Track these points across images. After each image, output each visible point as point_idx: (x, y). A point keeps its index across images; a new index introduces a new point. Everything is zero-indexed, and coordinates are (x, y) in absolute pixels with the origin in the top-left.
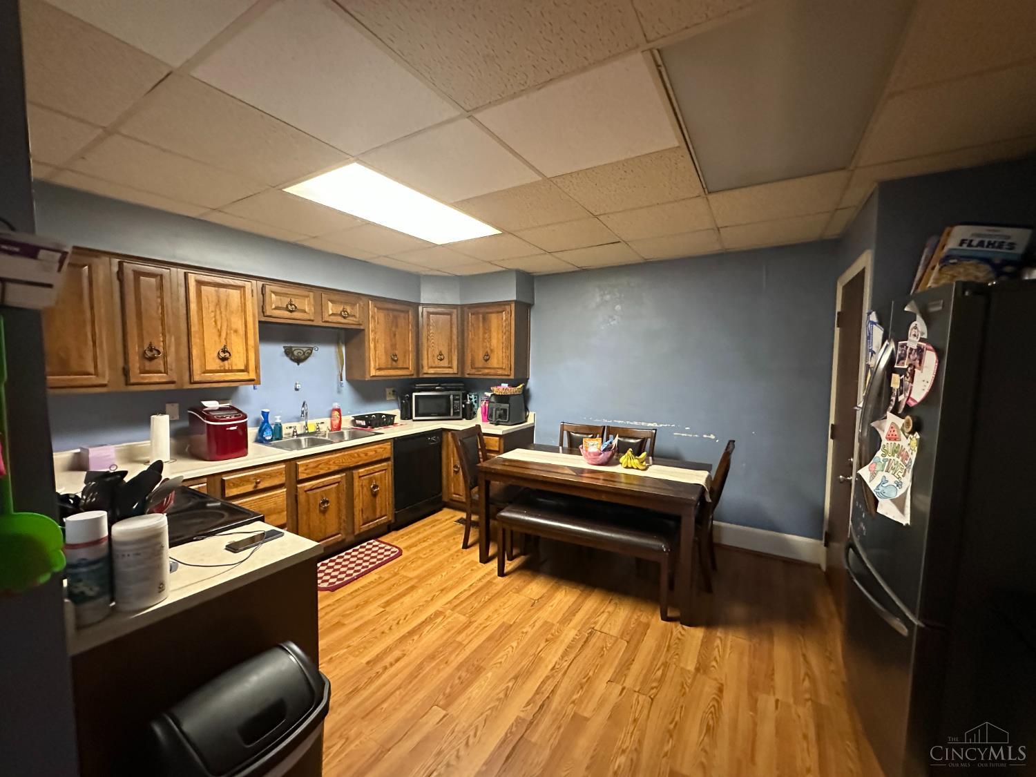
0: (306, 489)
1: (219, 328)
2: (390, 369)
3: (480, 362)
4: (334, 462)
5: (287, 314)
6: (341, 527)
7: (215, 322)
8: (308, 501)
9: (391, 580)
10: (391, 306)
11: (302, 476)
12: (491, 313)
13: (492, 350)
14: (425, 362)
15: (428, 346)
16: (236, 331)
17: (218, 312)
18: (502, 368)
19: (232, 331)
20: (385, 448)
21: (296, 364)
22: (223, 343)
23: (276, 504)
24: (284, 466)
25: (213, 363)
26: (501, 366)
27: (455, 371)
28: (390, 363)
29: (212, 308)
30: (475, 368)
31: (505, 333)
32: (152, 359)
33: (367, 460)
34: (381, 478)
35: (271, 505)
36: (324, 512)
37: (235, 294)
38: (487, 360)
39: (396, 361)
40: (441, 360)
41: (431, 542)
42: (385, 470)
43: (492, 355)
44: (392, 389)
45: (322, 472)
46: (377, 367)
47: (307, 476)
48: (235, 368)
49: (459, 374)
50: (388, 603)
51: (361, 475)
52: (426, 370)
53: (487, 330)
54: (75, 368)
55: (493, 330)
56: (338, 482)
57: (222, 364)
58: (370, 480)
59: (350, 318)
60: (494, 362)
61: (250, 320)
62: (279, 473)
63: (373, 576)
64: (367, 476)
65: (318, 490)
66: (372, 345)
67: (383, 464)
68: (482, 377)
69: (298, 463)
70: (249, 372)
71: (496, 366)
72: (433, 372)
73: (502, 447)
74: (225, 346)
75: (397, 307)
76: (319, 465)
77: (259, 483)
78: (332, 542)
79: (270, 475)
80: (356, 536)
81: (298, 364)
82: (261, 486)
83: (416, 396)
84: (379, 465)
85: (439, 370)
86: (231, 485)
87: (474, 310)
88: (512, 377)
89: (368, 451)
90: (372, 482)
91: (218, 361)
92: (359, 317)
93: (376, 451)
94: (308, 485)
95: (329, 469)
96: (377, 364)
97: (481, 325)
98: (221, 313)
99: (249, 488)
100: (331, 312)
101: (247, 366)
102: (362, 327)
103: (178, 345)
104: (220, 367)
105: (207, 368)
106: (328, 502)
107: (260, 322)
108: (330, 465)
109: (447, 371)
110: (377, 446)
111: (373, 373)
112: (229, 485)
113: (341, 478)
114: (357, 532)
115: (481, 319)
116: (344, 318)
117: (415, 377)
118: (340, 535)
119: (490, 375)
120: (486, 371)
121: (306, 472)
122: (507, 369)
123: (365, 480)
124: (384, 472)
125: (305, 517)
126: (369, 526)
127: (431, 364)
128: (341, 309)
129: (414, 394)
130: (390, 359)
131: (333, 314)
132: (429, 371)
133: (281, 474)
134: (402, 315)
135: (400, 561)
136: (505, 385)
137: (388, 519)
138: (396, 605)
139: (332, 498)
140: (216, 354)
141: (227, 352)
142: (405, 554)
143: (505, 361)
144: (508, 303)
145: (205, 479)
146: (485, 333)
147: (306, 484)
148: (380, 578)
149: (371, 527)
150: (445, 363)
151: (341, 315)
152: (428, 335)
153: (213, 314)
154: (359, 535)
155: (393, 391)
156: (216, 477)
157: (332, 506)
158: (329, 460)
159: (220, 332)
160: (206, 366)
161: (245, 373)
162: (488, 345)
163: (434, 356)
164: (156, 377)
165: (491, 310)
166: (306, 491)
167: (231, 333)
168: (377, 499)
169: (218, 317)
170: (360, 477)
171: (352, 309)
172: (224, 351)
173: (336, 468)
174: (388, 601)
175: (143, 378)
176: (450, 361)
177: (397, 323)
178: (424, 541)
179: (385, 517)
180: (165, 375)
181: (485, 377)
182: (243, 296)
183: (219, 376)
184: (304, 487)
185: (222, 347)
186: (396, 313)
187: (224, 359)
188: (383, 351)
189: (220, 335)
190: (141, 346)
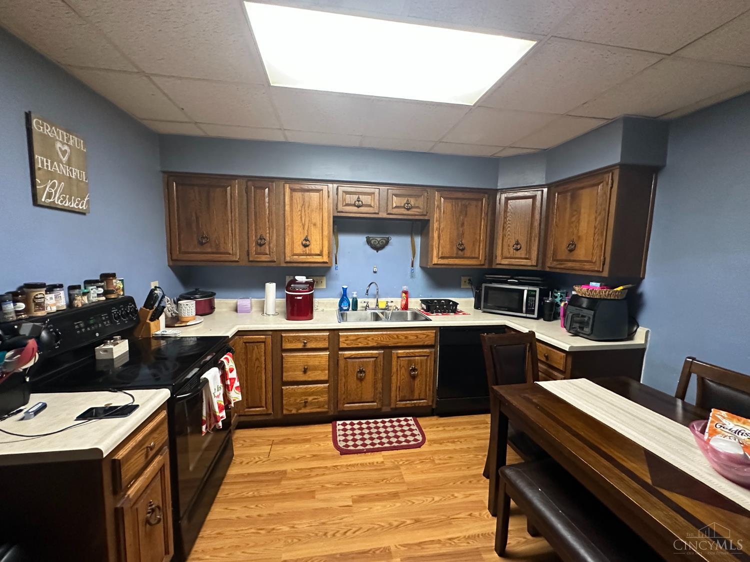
0: (345, 357)
1: (304, 222)
2: (456, 258)
3: (563, 253)
4: (373, 339)
5: (355, 209)
6: (377, 397)
7: (301, 218)
8: (346, 366)
9: (388, 472)
10: (460, 195)
11: (342, 345)
12: (582, 188)
13: (579, 238)
14: (499, 252)
15: (504, 236)
16: (315, 225)
17: (303, 211)
18: (591, 262)
19: (312, 225)
20: (428, 336)
21: (375, 251)
22: (306, 234)
23: (320, 362)
24: (328, 334)
25: (299, 249)
26: (590, 259)
27: (534, 263)
28: (455, 252)
29: (299, 208)
30: (557, 261)
31: (600, 214)
32: (261, 245)
33: (406, 343)
34: (421, 363)
35: (317, 363)
36: (361, 380)
37: (315, 195)
38: (571, 251)
39: (463, 250)
40: (517, 250)
41: (458, 446)
42: (428, 356)
43: (579, 246)
44: (468, 278)
45: (360, 345)
46: (440, 255)
47: (347, 346)
48: (313, 252)
49: (540, 265)
50: (361, 499)
51: (400, 355)
52: (499, 260)
53: (576, 212)
54: (222, 250)
55: (583, 211)
56: (376, 357)
57: (304, 249)
58: (410, 362)
59: (414, 210)
60: (581, 253)
61: (325, 215)
62: (322, 339)
63: (377, 458)
64: (407, 358)
65: (357, 360)
66: (436, 235)
67: (425, 350)
68: (564, 271)
69: (340, 334)
70: (323, 257)
71: (582, 258)
72: (506, 263)
73: (569, 367)
74: (307, 237)
75: (467, 195)
76: (358, 338)
77: (306, 343)
78: (367, 408)
79: (316, 339)
80: (392, 409)
81: (377, 252)
82: (309, 346)
83: (485, 287)
84: (421, 350)
85: (514, 261)
86: (287, 340)
87: (561, 189)
88: (605, 274)
89: (408, 334)
90: (412, 365)
91: (302, 247)
92: (423, 209)
93: (417, 336)
94: (347, 353)
95: (368, 344)
96: (440, 253)
97: (568, 205)
98: (305, 211)
99: (300, 346)
100: (394, 205)
101: (322, 251)
102: (426, 218)
103: (278, 236)
104: (303, 251)
105: (295, 252)
106: (364, 372)
107: (334, 217)
108: (369, 340)
109: (524, 262)
110: (420, 332)
111: (435, 260)
112: (285, 340)
113: (379, 354)
114: (393, 406)
115: (569, 198)
116: (408, 209)
117: (486, 267)
118: (375, 404)
119: (576, 270)
120: (570, 264)
121: (347, 342)
122: (598, 263)
123: (404, 362)
124: (426, 357)
125: (344, 380)
126: (406, 404)
127: (506, 254)
128: (405, 201)
129: (484, 285)
130: (455, 248)
131: (396, 207)
132: (502, 261)
133: (325, 340)
134: (474, 203)
135: (411, 455)
136: (595, 285)
137: (428, 403)
138: (364, 506)
139: (369, 370)
140: (300, 242)
141: (308, 240)
142: (424, 448)
143: (597, 251)
144: (609, 169)
145: (270, 333)
146: (572, 216)
147: (346, 353)
148: (383, 462)
149: (408, 405)
150: (522, 253)
151: (404, 207)
152: (505, 223)
153: (299, 213)
154: (396, 409)
155: (469, 280)
156: (278, 332)
157: (369, 377)
158: (368, 336)
159: (304, 226)
160: (294, 250)
161: (321, 257)
162: (575, 231)
163: (509, 246)
164: (264, 258)
165: (582, 185)
166: (346, 358)
167: (311, 226)
168: (416, 382)
169: (303, 215)
170: (398, 357)
171: (416, 201)
172: (306, 240)
173: (375, 344)
174: (363, 496)
175: (258, 258)
176: (529, 251)
177: (466, 211)
178: (454, 442)
179: (425, 401)
180: (269, 256)
181: (568, 272)
182: (321, 198)
183: (302, 258)
184: (344, 354)
185: (305, 237)
186: (464, 202)
187: (305, 246)
188: (448, 240)
189: (304, 228)
190: (256, 237)
